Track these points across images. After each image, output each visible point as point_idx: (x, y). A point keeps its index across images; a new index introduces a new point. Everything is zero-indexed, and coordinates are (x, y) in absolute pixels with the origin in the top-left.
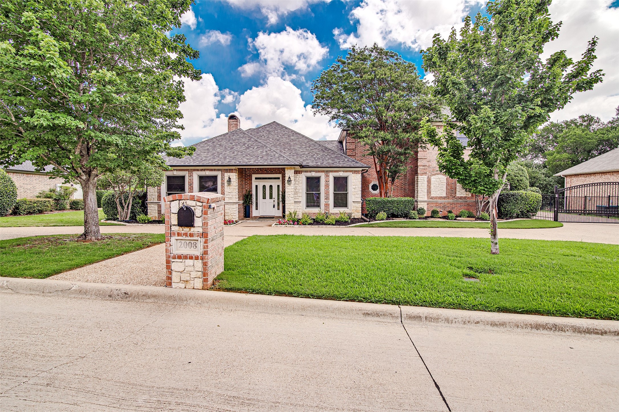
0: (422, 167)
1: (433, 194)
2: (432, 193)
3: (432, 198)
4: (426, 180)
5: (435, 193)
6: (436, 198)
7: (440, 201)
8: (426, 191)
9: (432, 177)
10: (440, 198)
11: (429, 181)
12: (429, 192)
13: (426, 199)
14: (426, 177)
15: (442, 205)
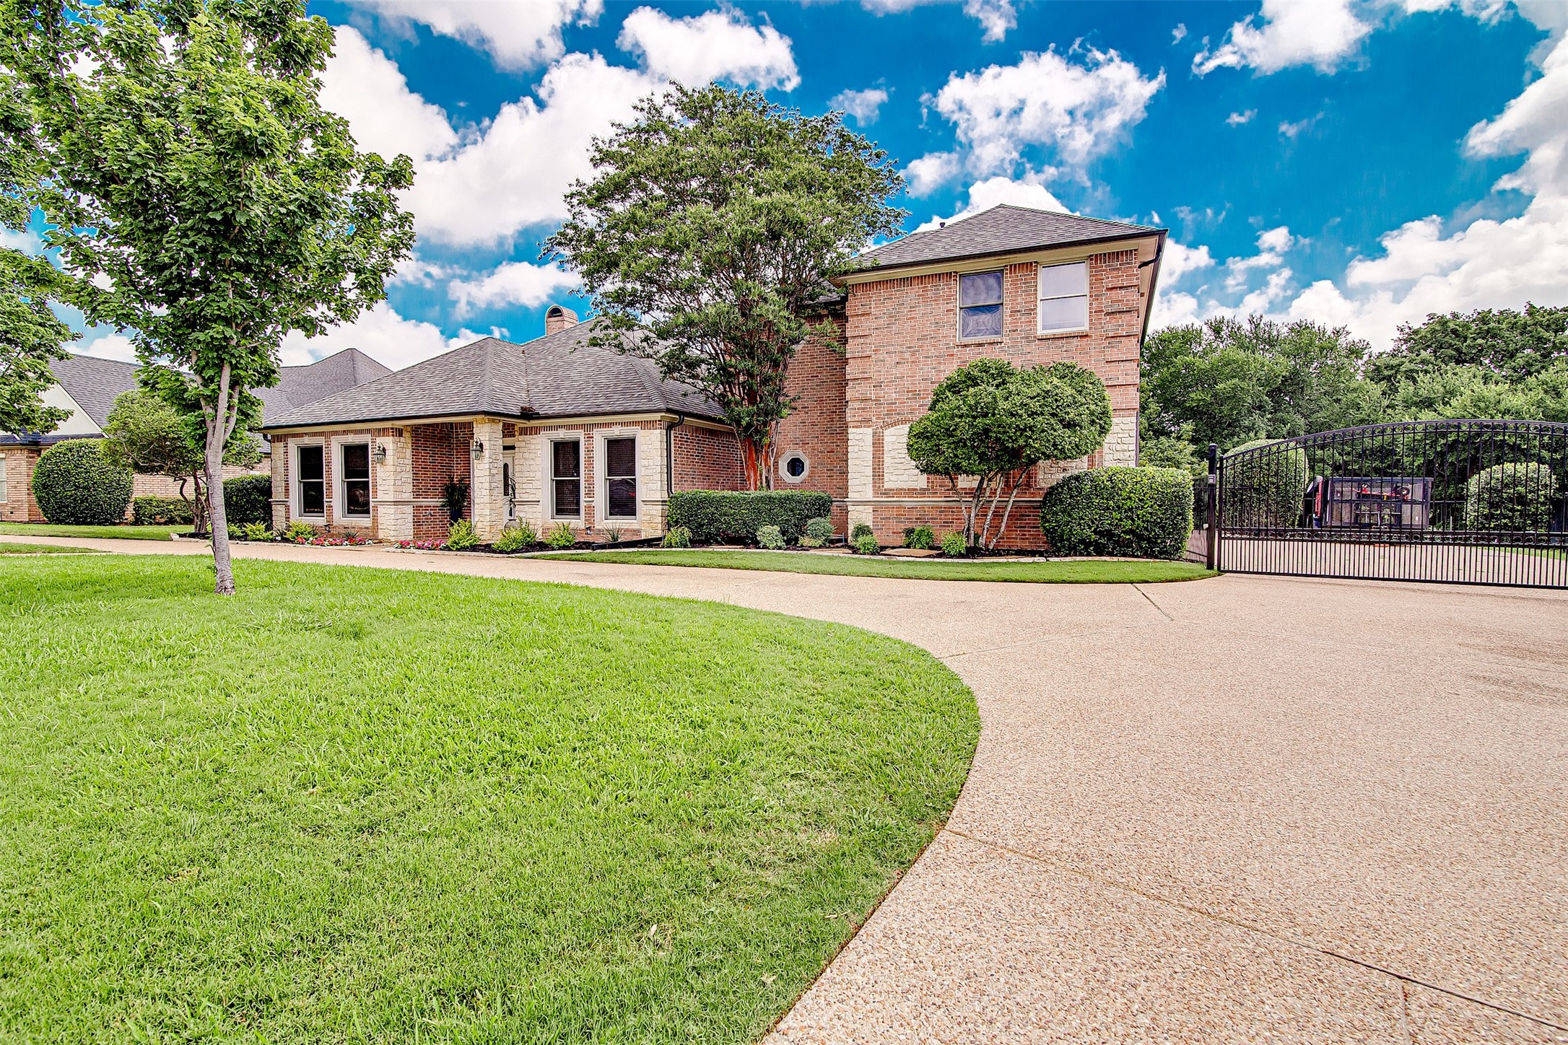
0: (857, 405)
1: (890, 482)
2: (886, 479)
3: (886, 493)
4: (869, 440)
5: (894, 478)
6: (899, 492)
7: (908, 501)
8: (869, 471)
9: (887, 432)
10: (911, 492)
11: (878, 444)
12: (878, 475)
13: (869, 495)
14: (870, 431)
15: (915, 514)
